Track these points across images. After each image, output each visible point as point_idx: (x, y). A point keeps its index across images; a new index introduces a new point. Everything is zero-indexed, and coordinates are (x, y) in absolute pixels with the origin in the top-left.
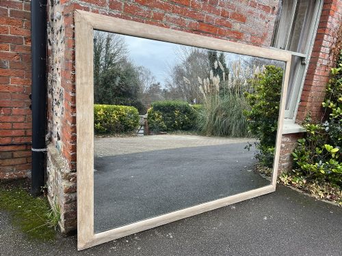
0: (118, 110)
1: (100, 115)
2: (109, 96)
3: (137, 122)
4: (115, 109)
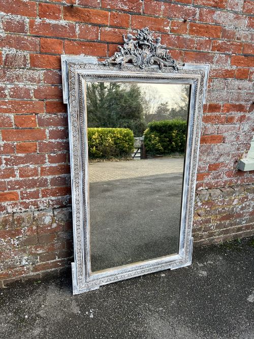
0: (113, 133)
1: (95, 139)
2: (113, 119)
3: (132, 145)
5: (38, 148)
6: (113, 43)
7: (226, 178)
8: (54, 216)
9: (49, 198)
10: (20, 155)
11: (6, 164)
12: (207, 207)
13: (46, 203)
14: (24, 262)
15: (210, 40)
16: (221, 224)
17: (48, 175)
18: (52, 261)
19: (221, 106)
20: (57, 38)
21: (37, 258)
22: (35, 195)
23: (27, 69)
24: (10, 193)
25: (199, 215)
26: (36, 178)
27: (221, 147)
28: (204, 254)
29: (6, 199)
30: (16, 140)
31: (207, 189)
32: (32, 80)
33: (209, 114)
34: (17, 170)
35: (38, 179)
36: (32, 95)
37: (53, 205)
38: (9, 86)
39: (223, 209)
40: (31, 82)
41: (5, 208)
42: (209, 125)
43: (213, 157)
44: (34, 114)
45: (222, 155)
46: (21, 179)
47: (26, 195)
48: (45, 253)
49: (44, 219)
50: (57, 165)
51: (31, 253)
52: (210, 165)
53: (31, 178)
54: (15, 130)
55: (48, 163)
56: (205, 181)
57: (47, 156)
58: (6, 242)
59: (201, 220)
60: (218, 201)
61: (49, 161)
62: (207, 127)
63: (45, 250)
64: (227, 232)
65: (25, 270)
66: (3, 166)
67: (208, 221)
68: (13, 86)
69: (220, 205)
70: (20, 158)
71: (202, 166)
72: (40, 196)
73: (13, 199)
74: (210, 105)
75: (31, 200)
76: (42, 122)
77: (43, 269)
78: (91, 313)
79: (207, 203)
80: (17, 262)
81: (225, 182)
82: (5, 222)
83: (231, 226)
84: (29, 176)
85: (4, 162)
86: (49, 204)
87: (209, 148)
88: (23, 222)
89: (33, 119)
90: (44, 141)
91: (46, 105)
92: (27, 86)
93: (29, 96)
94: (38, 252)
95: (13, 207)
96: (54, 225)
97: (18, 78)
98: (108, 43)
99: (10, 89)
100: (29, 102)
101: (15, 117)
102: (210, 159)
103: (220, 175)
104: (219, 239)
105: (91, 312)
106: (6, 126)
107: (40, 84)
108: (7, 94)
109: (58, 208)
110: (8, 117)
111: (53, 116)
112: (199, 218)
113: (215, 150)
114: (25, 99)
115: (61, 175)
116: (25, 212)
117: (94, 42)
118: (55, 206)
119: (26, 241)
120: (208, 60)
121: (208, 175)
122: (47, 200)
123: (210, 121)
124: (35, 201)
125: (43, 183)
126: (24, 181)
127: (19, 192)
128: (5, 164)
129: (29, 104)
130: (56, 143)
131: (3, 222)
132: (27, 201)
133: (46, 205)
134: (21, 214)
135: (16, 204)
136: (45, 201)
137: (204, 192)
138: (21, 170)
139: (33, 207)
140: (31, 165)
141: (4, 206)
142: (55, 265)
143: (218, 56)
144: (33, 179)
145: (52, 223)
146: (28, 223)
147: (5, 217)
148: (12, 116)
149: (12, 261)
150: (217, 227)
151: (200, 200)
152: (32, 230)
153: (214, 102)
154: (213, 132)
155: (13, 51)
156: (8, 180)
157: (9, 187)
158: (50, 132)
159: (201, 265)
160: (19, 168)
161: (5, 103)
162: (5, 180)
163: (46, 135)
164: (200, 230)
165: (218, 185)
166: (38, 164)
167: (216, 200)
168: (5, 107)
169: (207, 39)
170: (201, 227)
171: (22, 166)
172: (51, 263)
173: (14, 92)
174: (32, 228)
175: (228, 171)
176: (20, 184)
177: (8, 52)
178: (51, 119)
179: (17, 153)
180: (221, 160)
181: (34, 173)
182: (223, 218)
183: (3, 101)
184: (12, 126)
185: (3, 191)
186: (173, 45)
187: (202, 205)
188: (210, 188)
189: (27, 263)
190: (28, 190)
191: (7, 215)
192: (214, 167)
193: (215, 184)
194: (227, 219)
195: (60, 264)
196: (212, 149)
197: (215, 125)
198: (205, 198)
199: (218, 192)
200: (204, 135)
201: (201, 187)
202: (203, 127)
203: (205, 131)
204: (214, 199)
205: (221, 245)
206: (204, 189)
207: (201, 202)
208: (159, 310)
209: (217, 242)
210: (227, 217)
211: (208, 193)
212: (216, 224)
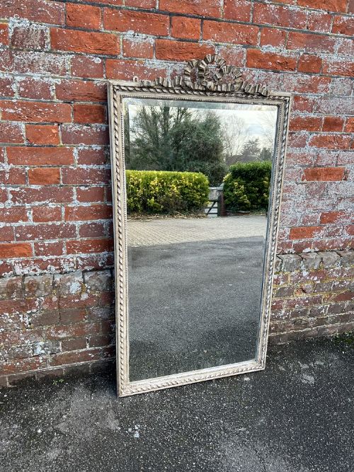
0: (180, 178)
1: (154, 186)
4: (174, 177)
5: (61, 177)
6: (178, 15)
7: (347, 236)
8: (84, 282)
9: (77, 255)
10: (33, 187)
11: (14, 200)
12: (316, 279)
13: (73, 262)
14: (39, 350)
15: (330, 16)
16: (336, 306)
17: (76, 219)
18: (81, 351)
19: (343, 121)
20: (93, 5)
21: (58, 345)
22: (56, 250)
23: (46, 52)
24: (19, 245)
25: (304, 291)
26: (59, 223)
27: (341, 187)
28: (310, 351)
29: (12, 255)
30: (29, 164)
31: (316, 252)
32: (53, 69)
33: (324, 134)
34: (30, 209)
35: (61, 225)
36: (53, 93)
37: (83, 266)
38: (18, 78)
39: (341, 283)
40: (52, 73)
41: (12, 268)
42: (323, 151)
43: (328, 202)
44: (56, 124)
45: (342, 198)
46: (36, 224)
47: (42, 249)
48: (70, 338)
49: (69, 287)
50: (89, 204)
51: (49, 338)
52: (323, 214)
53: (50, 223)
54: (27, 148)
55: (76, 201)
56: (314, 239)
57: (74, 190)
58: (13, 319)
59: (307, 299)
60: (334, 271)
61: (78, 199)
62: (320, 155)
63: (70, 333)
64: (345, 319)
65: (41, 361)
66: (9, 204)
67: (317, 301)
68: (24, 78)
69: (336, 277)
70: (35, 191)
71: (310, 216)
72: (64, 251)
73: (24, 255)
74: (326, 120)
75: (51, 257)
76: (67, 138)
77: (68, 361)
78: (135, 430)
79: (317, 273)
80: (29, 350)
81: (345, 243)
82: (11, 288)
83: (352, 309)
84: (48, 220)
85: (11, 196)
86: (78, 265)
87: (323, 187)
88: (38, 288)
89: (54, 131)
90: (71, 167)
91: (74, 110)
92: (46, 79)
93: (48, 95)
94: (59, 336)
95: (23, 267)
96: (85, 296)
97: (32, 65)
98: (170, 14)
99: (20, 83)
100: (48, 104)
101: (26, 128)
102: (324, 205)
103: (338, 230)
104: (332, 329)
105: (136, 428)
106: (14, 142)
107: (65, 77)
108: (15, 90)
109: (90, 271)
110: (16, 127)
111: (85, 127)
112: (303, 296)
113: (332, 192)
114: (42, 99)
115: (95, 221)
116: (41, 274)
117: (149, 11)
118: (86, 268)
119: (42, 318)
120: (326, 47)
121: (319, 230)
122: (75, 259)
123: (325, 145)
124: (56, 259)
125: (69, 232)
126: (41, 228)
127: (32, 243)
128: (12, 199)
129: (48, 107)
130: (88, 171)
131: (7, 287)
132: (45, 258)
133: (72, 265)
134: (35, 277)
135: (27, 261)
136: (71, 260)
137: (313, 256)
138: (35, 210)
139: (53, 268)
140: (51, 204)
141: (11, 265)
142: (85, 356)
143: (341, 40)
144: (53, 224)
145: (81, 293)
146: (46, 290)
147: (12, 280)
148: (22, 125)
149: (21, 347)
150: (332, 310)
151: (307, 267)
152: (51, 302)
153: (334, 115)
154: (330, 162)
155: (25, 23)
156: (16, 225)
157: (18, 235)
158: (80, 153)
159: (305, 366)
160: (32, 207)
161: (12, 105)
162: (13, 224)
163: (73, 158)
164: (304, 313)
165: (335, 245)
166: (61, 202)
167: (330, 268)
168: (12, 111)
169: (326, 13)
170: (306, 310)
171: (37, 203)
172: (79, 353)
173: (26, 88)
174: (51, 299)
175: (350, 225)
176: (34, 232)
177: (17, 25)
178: (81, 132)
179: (31, 184)
180: (341, 207)
181: (55, 216)
182: (340, 298)
183: (9, 102)
184: (23, 141)
185: (9, 241)
186: (272, 22)
187: (309, 275)
188: (322, 251)
189: (43, 352)
190: (46, 242)
191: (15, 278)
192: (328, 218)
193: (329, 245)
194: (346, 299)
195: (93, 356)
196: (326, 190)
197: (333, 151)
198: (314, 265)
199: (334, 256)
200: (315, 167)
201: (309, 248)
202: (315, 154)
203: (317, 160)
204: (327, 267)
205: (336, 339)
206: (313, 251)
207: (307, 271)
208: (240, 431)
209: (330, 334)
210: (347, 296)
211: (318, 257)
212: (329, 306)
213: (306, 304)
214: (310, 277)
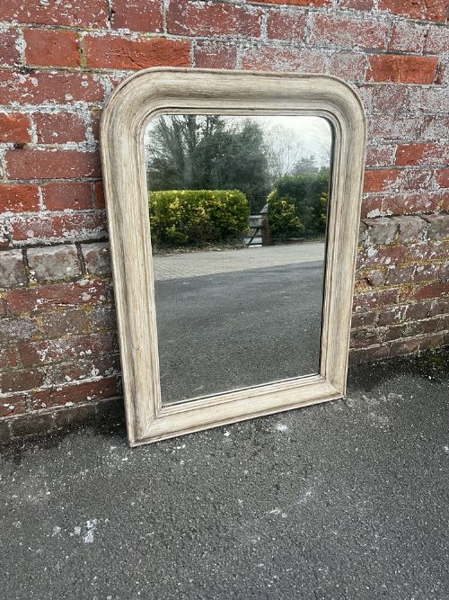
7: (437, 189)
12: (388, 261)
16: (419, 307)
25: (369, 283)
27: (431, 96)
28: (379, 379)
31: (388, 216)
39: (427, 268)
43: (410, 124)
45: (431, 118)
52: (401, 148)
56: (386, 194)
59: (375, 296)
60: (417, 246)
62: (397, 30)
64: (431, 327)
67: (389, 299)
69: (419, 258)
71: (380, 149)
79: (391, 250)
81: (434, 201)
83: (442, 312)
87: (401, 96)
102: (401, 130)
103: (423, 178)
104: (411, 344)
105: (89, 526)
112: (369, 291)
113: (416, 106)
121: (393, 177)
123: (406, 10)
137: (384, 222)
150: (412, 313)
151: (375, 240)
154: (414, 46)
159: (374, 402)
164: (369, 320)
165: (418, 205)
167: (411, 243)
170: (373, 315)
175: (442, 169)
180: (429, 134)
182: (425, 293)
187: (377, 255)
188: (396, 215)
192: (410, 154)
193: (409, 205)
194: (434, 295)
195: (12, 407)
196: (406, 99)
197: (419, 23)
198: (386, 237)
199: (417, 222)
200: (388, 53)
201: (377, 210)
202: (388, 26)
203: (392, 39)
204: (406, 240)
205: (417, 359)
206: (383, 214)
207: (375, 248)
208: (273, 515)
209: (407, 352)
210: (435, 290)
211: (392, 223)
212: (407, 307)
213: (373, 305)
214: (380, 258)
